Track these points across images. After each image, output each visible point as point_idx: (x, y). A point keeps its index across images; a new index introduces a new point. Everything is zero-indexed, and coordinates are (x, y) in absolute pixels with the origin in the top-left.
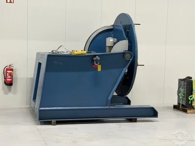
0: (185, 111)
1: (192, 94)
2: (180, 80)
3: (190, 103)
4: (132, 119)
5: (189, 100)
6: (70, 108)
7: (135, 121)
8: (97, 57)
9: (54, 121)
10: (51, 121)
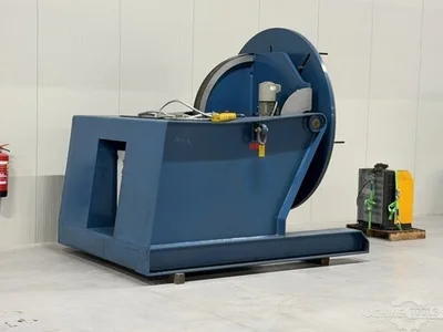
0: (385, 237)
1: (393, 199)
2: (363, 172)
3: (390, 218)
4: (320, 260)
5: (389, 213)
6: (211, 242)
7: (326, 263)
8: (265, 126)
9: (179, 273)
10: (174, 274)
